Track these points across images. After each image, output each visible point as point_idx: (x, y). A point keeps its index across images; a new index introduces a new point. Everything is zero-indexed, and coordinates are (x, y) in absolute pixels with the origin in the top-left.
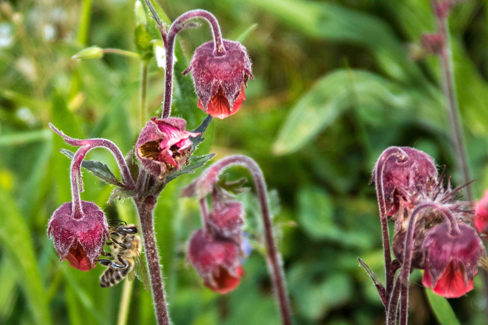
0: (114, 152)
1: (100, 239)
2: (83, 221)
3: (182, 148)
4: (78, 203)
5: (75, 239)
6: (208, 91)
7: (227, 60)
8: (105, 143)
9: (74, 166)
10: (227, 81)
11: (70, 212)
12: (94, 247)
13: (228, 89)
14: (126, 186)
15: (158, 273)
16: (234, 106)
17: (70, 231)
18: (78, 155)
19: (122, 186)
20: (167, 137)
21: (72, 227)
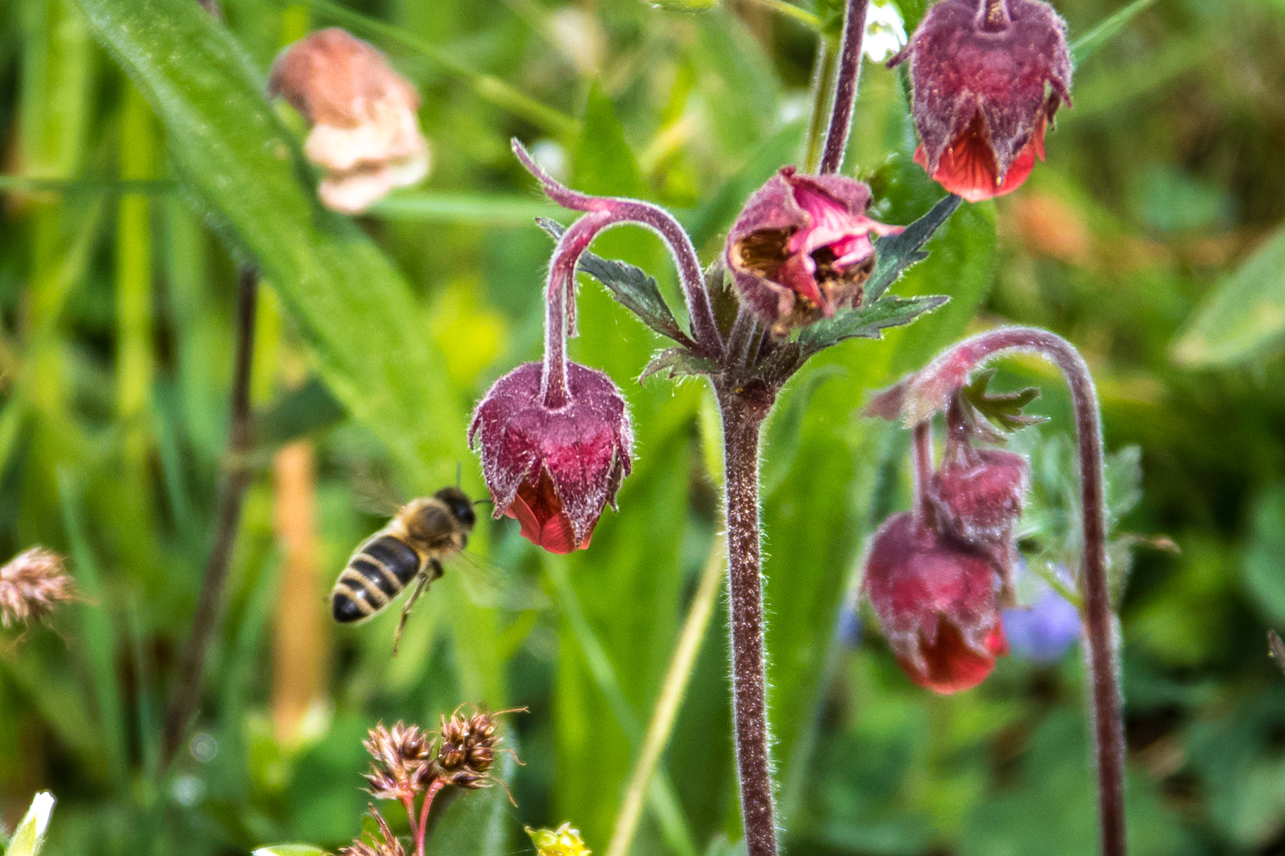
0: (673, 245)
1: (605, 471)
2: (564, 416)
3: (845, 260)
4: (559, 367)
5: (535, 461)
6: (945, 120)
7: (1008, 45)
8: (653, 216)
9: (558, 262)
10: (999, 100)
11: (535, 388)
12: (586, 488)
13: (997, 121)
14: (699, 345)
15: (754, 595)
16: (1009, 171)
17: (525, 437)
18: (573, 235)
19: (686, 342)
20: (811, 221)
21: (533, 427)
